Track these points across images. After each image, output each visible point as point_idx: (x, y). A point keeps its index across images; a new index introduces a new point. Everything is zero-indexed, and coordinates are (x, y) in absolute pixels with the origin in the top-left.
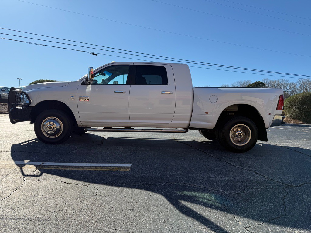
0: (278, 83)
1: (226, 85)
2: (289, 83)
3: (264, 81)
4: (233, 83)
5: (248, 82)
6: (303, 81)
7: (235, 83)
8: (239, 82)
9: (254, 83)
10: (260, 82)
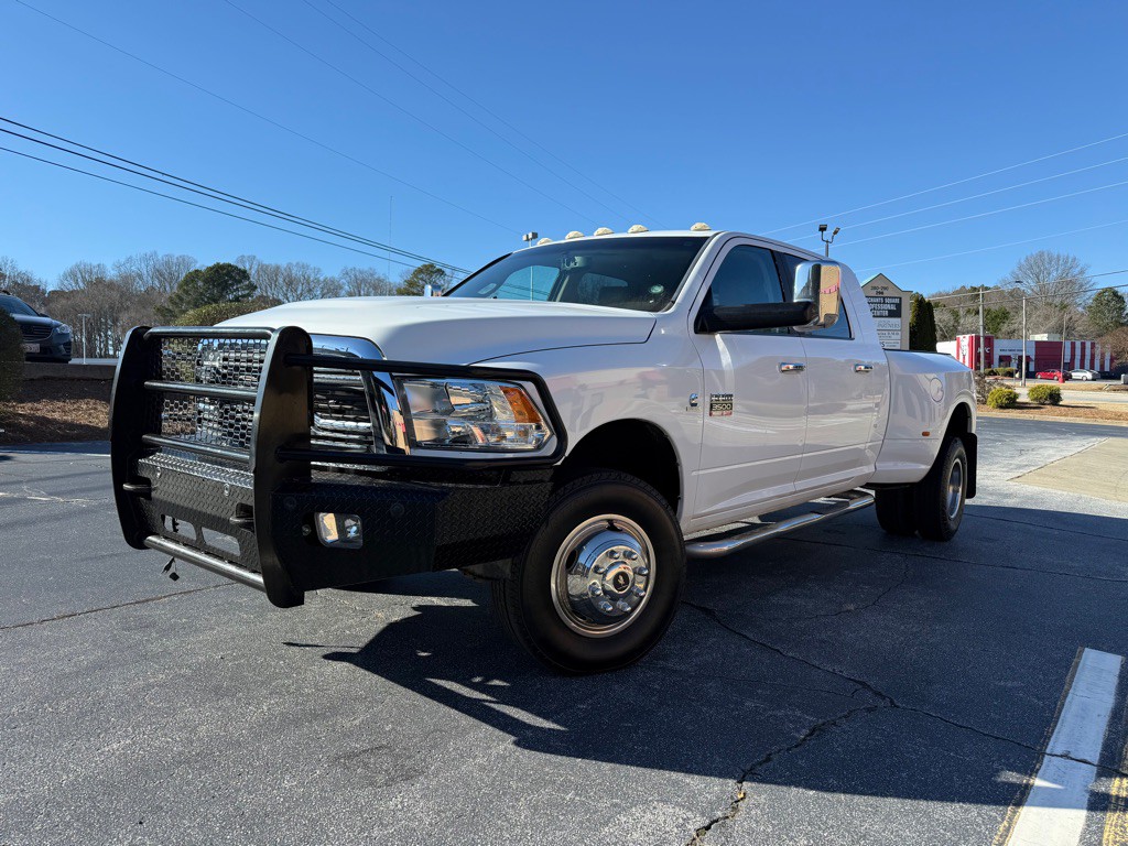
0: (289, 276)
1: (95, 263)
2: (322, 279)
3: (243, 262)
4: (123, 260)
5: (184, 260)
6: (355, 276)
7: (129, 259)
8: (146, 259)
9: (211, 269)
10: (230, 265)
